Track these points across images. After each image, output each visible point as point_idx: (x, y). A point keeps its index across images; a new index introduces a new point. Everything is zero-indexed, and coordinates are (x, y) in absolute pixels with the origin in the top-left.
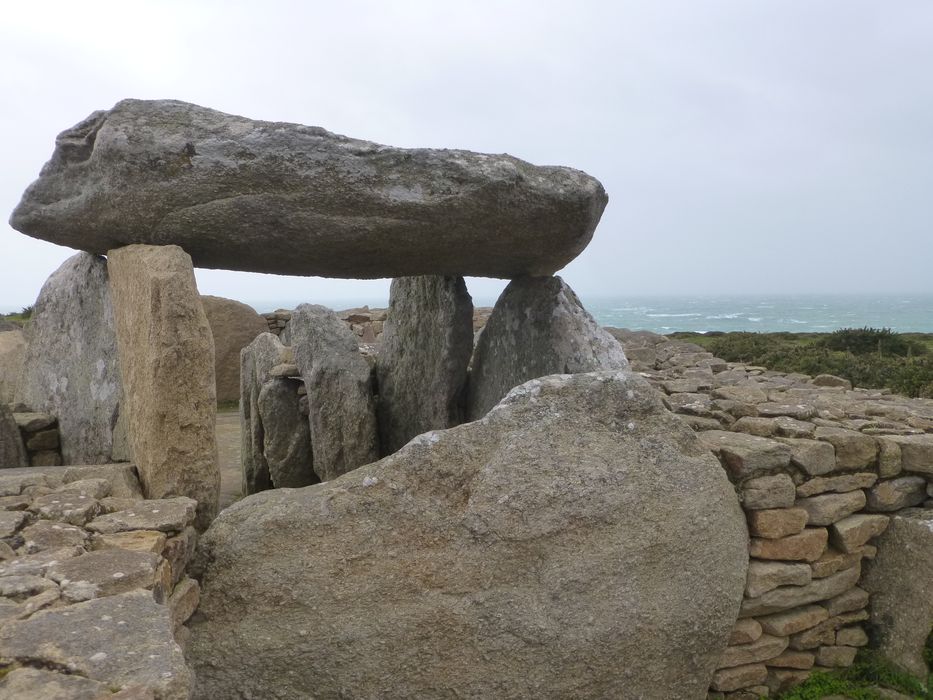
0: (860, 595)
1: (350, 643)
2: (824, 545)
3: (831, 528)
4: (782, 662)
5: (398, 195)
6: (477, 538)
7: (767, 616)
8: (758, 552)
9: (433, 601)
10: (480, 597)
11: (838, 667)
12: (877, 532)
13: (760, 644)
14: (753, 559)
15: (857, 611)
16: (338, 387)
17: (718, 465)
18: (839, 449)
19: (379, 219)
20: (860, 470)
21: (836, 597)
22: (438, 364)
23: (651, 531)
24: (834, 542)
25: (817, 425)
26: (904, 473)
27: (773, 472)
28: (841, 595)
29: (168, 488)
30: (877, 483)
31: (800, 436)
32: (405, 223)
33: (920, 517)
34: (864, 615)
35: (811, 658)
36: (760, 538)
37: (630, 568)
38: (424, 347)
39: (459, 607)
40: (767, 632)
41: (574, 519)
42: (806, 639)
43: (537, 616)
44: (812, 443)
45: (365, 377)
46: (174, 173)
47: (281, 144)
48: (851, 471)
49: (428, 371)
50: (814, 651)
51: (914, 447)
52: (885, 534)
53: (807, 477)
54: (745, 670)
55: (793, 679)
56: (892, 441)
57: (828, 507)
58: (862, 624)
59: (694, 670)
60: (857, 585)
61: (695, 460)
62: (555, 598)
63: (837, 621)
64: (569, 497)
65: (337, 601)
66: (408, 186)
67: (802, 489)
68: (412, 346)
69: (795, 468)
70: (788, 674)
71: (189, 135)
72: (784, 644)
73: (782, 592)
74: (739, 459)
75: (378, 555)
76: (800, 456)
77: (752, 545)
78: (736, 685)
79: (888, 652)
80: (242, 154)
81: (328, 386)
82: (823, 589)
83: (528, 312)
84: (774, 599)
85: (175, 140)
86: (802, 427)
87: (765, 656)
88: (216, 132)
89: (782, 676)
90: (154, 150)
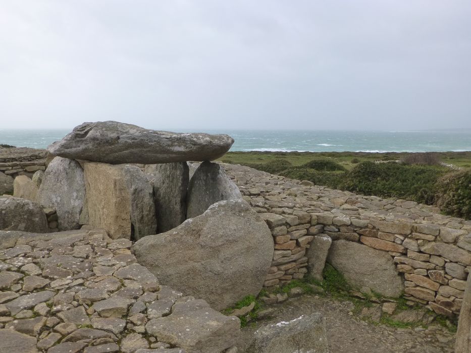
0: (305, 259)
1: (170, 276)
2: (295, 245)
3: (297, 240)
4: (283, 278)
5: (177, 149)
6: (202, 247)
7: (279, 265)
8: (277, 248)
9: (191, 264)
10: (203, 262)
11: (299, 279)
12: (310, 241)
13: (277, 273)
14: (275, 249)
15: (304, 263)
16: (141, 195)
17: (266, 224)
18: (299, 218)
19: (171, 155)
20: (305, 223)
21: (298, 259)
22: (177, 188)
23: (248, 243)
24: (298, 244)
25: (295, 210)
26: (318, 224)
27: (281, 225)
28: (299, 259)
29: (119, 236)
30: (310, 227)
31: (289, 214)
32: (178, 155)
33: (322, 236)
34: (306, 264)
35: (291, 277)
36: (277, 244)
37: (242, 253)
38: (172, 182)
39: (197, 265)
40: (279, 270)
41: (227, 241)
42: (290, 271)
43: (218, 267)
44: (292, 216)
45: (151, 191)
46: (113, 144)
47: (145, 136)
48: (303, 224)
49: (174, 190)
50: (292, 275)
51: (321, 216)
52: (312, 241)
53: (290, 226)
54: (272, 281)
55: (286, 283)
56: (314, 215)
57: (296, 234)
58: (306, 267)
59: (259, 280)
60: (305, 256)
61: (259, 223)
62: (222, 262)
63: (298, 266)
64: (226, 235)
65: (167, 265)
66: (180, 146)
67: (289, 230)
68: (167, 181)
69: (287, 224)
70: (285, 281)
71: (118, 134)
72: (284, 273)
73: (283, 258)
74: (272, 222)
75: (177, 252)
76: (288, 221)
77: (275, 245)
78: (270, 284)
79: (312, 274)
80: (133, 139)
81: (138, 194)
82: (294, 257)
83: (209, 175)
84: (281, 260)
85: (114, 135)
86: (290, 211)
87: (279, 276)
88: (126, 133)
89: (283, 282)
90: (108, 138)
